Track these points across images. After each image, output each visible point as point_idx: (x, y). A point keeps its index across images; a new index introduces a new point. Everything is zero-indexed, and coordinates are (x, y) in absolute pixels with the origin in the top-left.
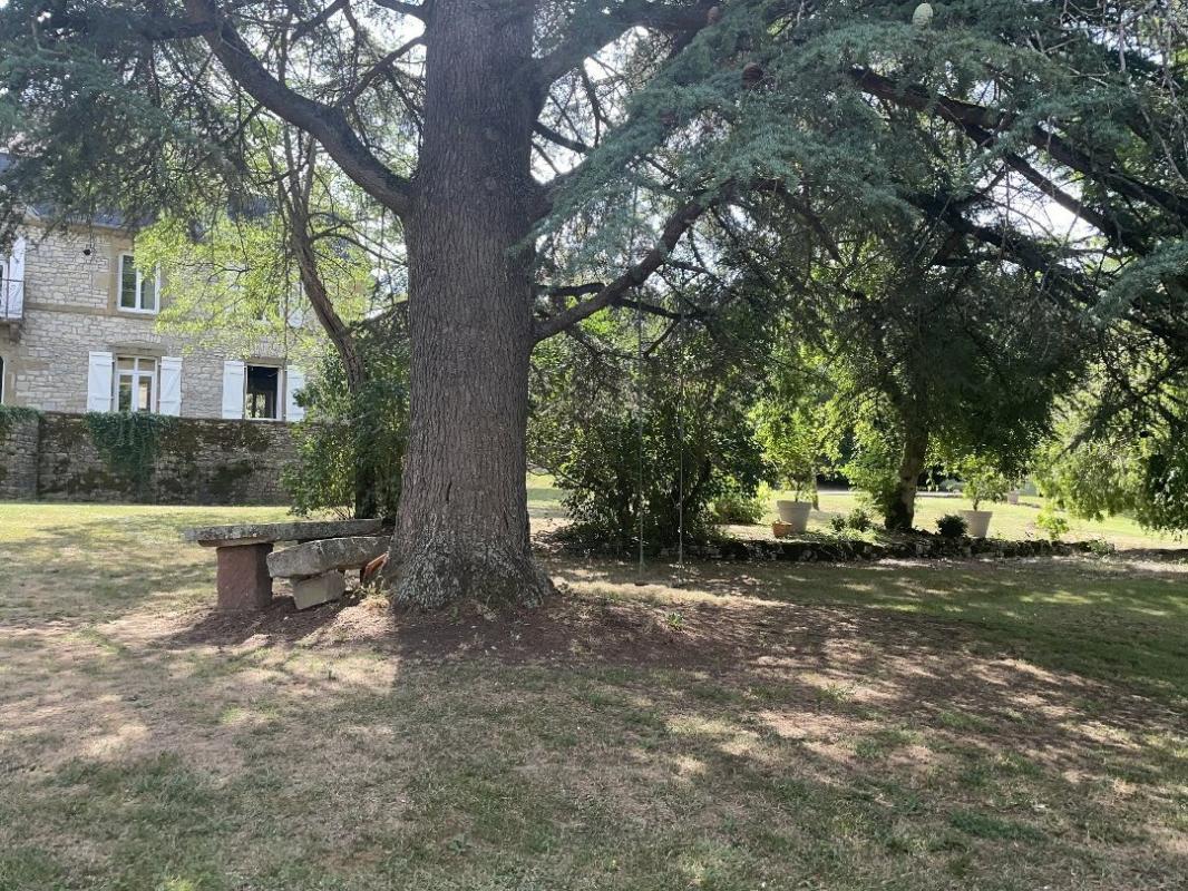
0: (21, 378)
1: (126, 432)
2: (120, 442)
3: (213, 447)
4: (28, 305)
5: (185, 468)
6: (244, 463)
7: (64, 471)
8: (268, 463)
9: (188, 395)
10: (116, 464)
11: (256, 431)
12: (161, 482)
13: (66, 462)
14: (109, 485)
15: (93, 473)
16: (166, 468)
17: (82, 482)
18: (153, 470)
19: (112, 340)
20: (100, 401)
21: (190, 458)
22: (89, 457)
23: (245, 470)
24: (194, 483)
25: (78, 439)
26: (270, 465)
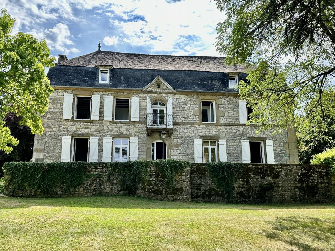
0: (172, 151)
1: (223, 171)
2: (221, 176)
3: (257, 177)
4: (174, 123)
5: (246, 186)
6: (270, 184)
7: (200, 189)
8: (280, 184)
9: (229, 154)
10: (219, 185)
11: (273, 169)
12: (238, 193)
13: (200, 185)
14: (217, 194)
15: (211, 189)
16: (239, 187)
17: (207, 193)
18: (234, 187)
19: (201, 134)
20: (199, 158)
21: (248, 182)
22: (209, 182)
23: (271, 187)
24: (250, 194)
25: (204, 174)
26: (281, 185)
